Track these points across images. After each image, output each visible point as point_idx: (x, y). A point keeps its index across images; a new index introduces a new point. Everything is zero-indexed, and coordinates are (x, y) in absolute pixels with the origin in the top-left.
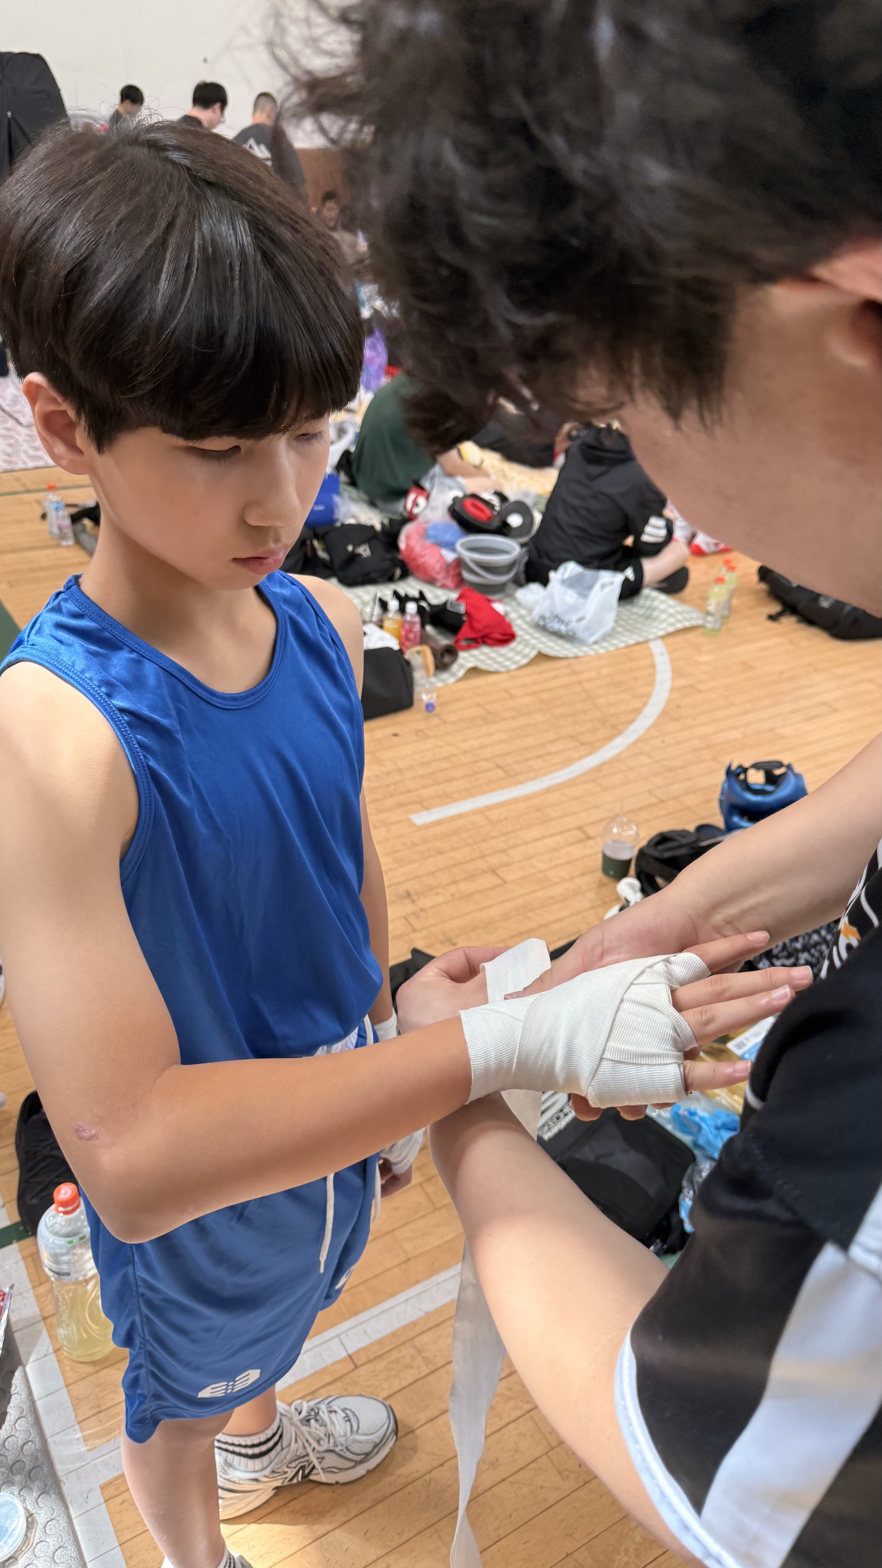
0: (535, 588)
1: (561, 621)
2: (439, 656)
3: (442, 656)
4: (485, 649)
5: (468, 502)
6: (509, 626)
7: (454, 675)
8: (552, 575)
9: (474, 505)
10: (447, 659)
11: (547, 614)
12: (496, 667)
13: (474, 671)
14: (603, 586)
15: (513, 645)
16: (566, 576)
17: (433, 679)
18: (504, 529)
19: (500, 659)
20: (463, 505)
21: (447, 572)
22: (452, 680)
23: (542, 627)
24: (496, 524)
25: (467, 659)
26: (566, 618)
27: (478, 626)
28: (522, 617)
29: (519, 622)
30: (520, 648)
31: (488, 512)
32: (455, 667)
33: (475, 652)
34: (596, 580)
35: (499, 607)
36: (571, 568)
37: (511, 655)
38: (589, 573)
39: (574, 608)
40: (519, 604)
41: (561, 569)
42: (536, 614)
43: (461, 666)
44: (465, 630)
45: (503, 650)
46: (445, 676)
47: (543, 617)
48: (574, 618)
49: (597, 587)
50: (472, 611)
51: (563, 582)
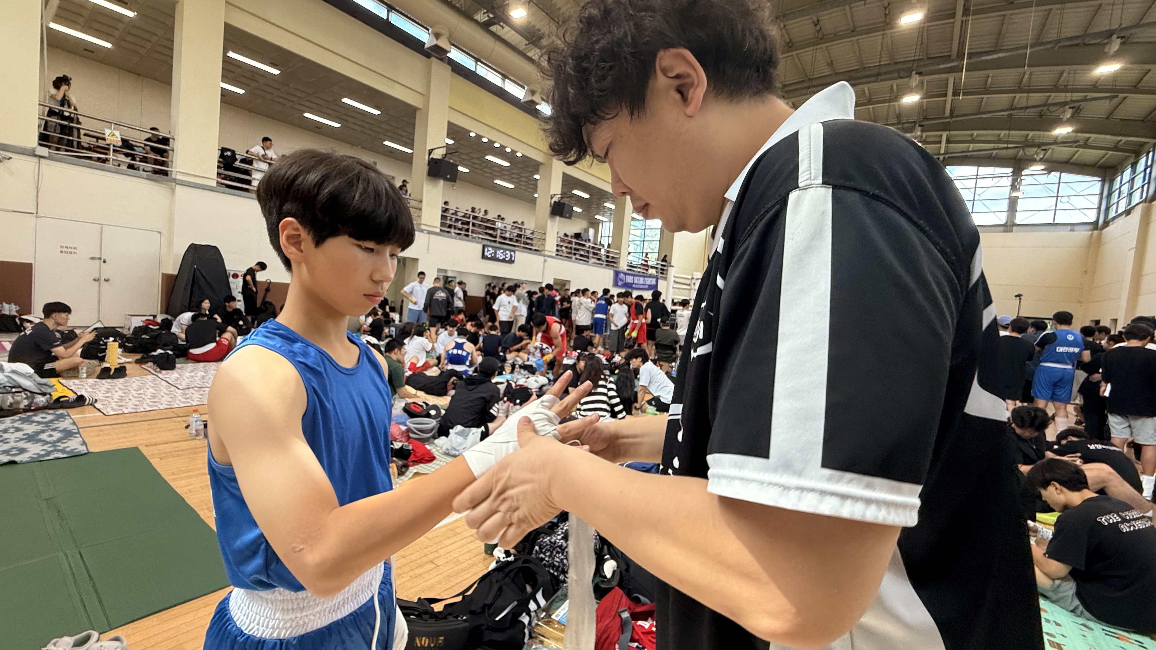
0: (443, 438)
1: (456, 450)
2: (399, 468)
3: (401, 468)
4: (422, 465)
5: (412, 405)
6: (432, 454)
7: (407, 476)
8: (451, 431)
9: (415, 407)
10: (404, 470)
11: (449, 448)
12: (426, 472)
13: (417, 474)
14: (473, 434)
15: (434, 462)
16: (457, 431)
17: (397, 480)
18: (428, 416)
19: (429, 468)
20: (409, 407)
21: (402, 435)
22: (407, 479)
23: (447, 454)
24: (424, 413)
25: (413, 470)
26: (458, 449)
27: (418, 455)
28: (438, 451)
29: (437, 453)
30: (438, 462)
31: (421, 409)
32: (407, 473)
33: (417, 467)
34: (470, 431)
35: (428, 447)
36: (459, 428)
37: (434, 466)
38: (467, 429)
39: (461, 444)
40: (437, 446)
41: (455, 428)
42: (444, 449)
43: (411, 472)
44: (412, 458)
45: (430, 464)
46: (402, 477)
47: (447, 449)
48: (462, 448)
49: (471, 434)
50: (415, 449)
51: (456, 433)
